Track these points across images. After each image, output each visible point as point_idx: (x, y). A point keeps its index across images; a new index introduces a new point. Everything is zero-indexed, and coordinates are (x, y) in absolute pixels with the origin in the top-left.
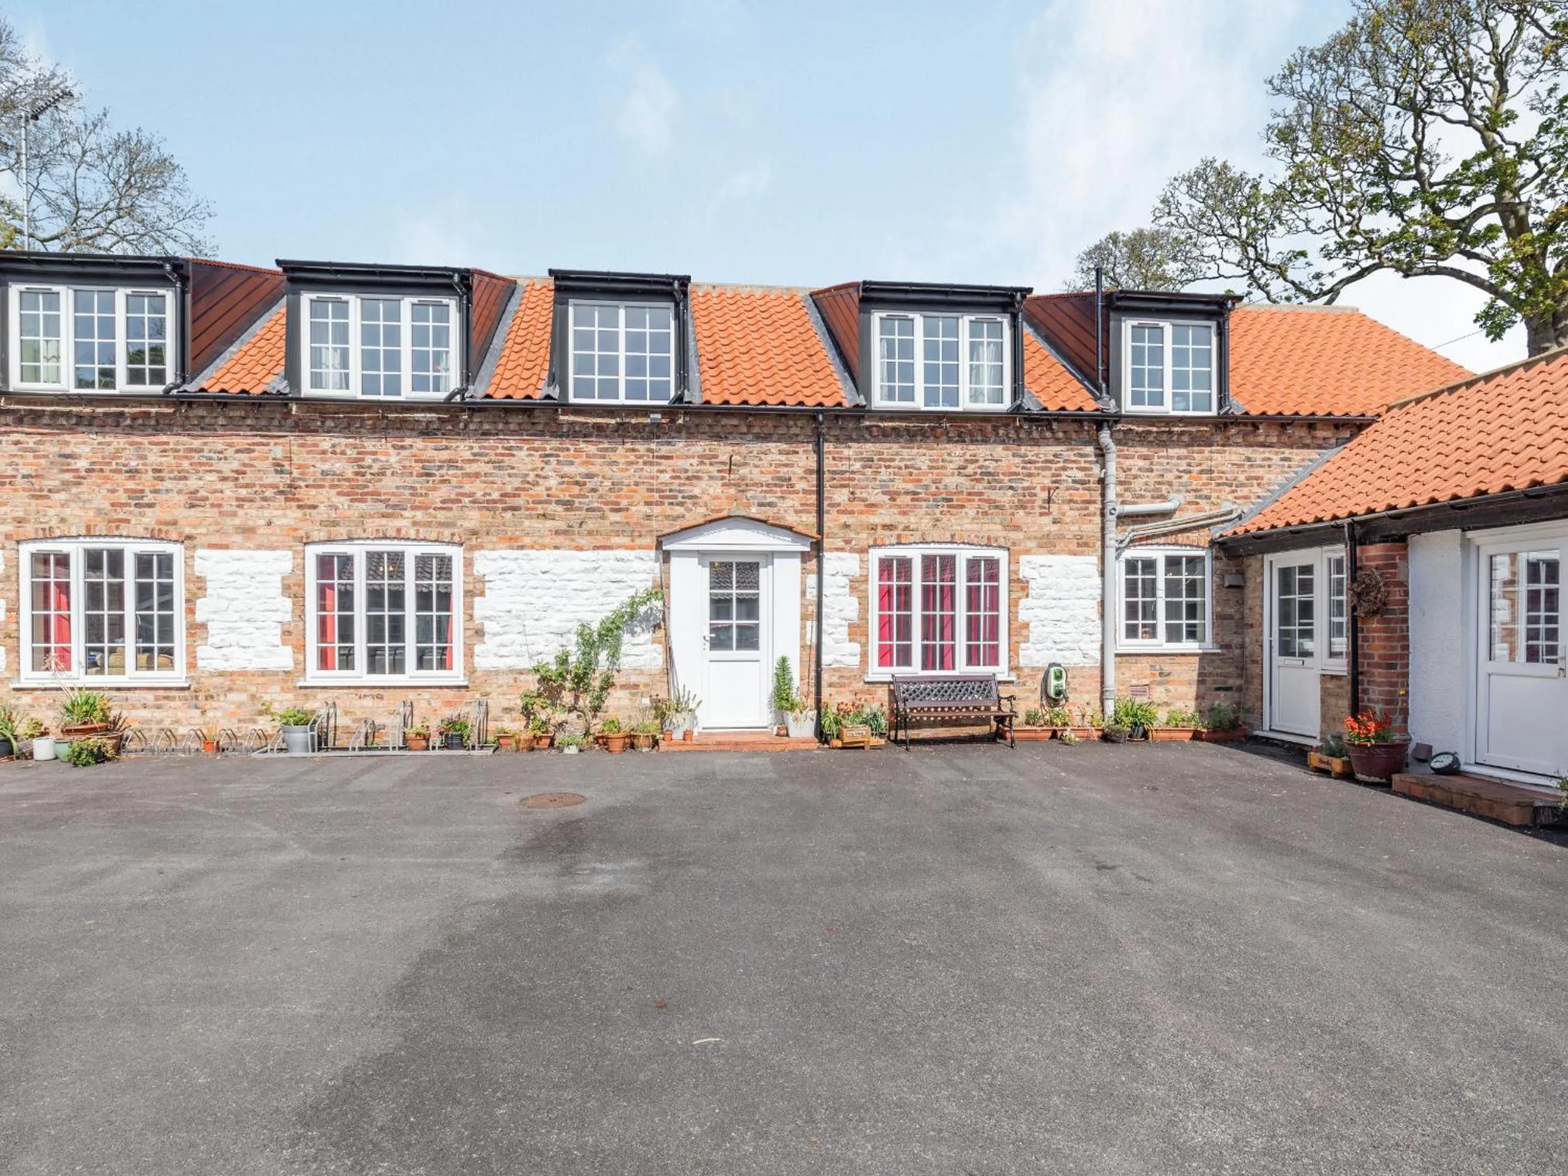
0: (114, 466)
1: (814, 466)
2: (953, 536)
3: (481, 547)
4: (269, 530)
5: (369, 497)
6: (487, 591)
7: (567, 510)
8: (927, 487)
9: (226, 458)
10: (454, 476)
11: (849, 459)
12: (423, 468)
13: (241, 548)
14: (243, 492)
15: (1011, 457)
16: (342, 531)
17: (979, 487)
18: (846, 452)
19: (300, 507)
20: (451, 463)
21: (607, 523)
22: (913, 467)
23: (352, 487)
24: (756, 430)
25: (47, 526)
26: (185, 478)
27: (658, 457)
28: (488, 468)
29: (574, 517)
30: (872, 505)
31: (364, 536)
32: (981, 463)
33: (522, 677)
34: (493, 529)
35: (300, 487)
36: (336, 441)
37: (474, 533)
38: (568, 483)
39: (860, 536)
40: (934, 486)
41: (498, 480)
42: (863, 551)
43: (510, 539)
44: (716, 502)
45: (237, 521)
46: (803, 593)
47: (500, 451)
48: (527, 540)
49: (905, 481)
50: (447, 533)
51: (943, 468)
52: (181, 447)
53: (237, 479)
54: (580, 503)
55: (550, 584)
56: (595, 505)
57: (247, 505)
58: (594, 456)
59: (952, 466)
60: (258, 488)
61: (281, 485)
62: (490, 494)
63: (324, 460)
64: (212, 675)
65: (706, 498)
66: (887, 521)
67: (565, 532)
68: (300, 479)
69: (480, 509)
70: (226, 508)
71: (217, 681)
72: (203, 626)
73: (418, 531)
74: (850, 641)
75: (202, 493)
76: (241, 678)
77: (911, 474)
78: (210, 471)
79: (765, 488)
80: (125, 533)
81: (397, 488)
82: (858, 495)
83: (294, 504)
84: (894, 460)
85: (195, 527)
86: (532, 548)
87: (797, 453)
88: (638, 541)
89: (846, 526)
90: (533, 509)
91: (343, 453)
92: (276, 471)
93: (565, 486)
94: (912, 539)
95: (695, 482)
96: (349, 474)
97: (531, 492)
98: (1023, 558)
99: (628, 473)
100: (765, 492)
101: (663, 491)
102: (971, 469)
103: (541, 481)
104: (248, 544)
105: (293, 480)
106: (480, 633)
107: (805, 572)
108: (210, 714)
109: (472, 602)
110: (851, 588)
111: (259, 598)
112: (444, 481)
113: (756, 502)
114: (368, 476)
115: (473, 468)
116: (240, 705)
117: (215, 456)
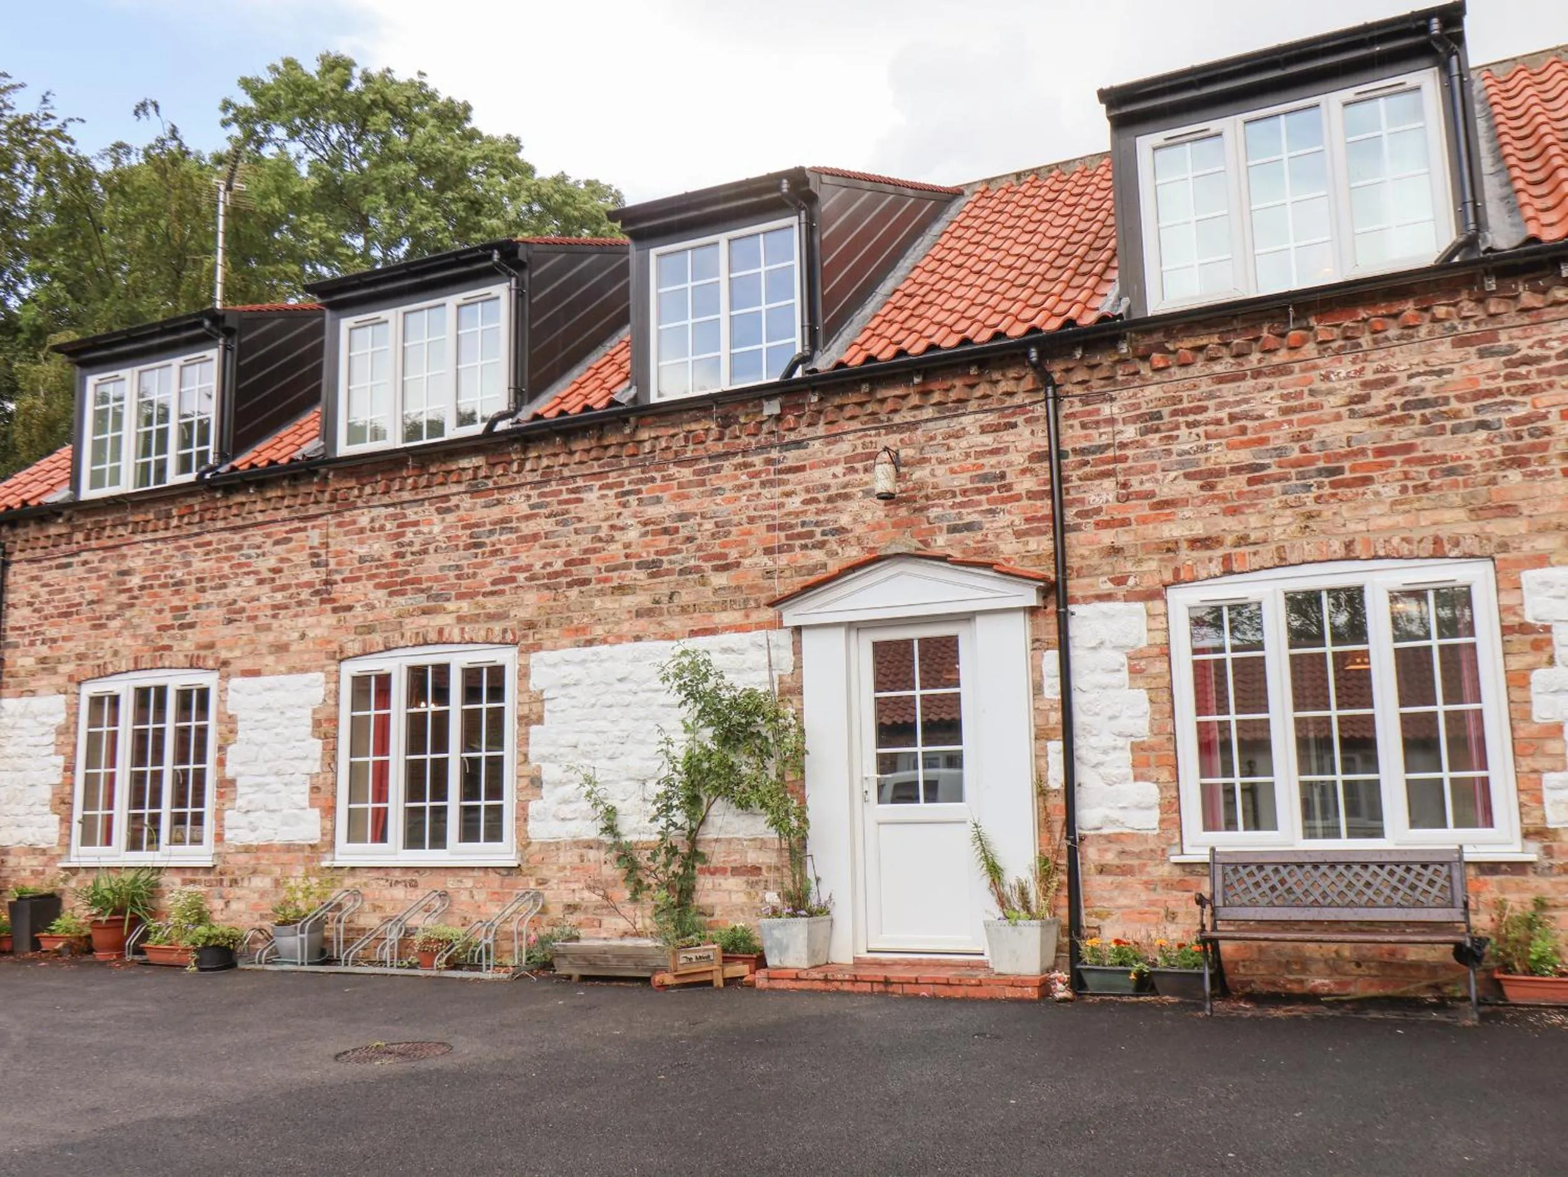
0: (163, 580)
2: (1349, 546)
3: (537, 647)
4: (302, 646)
5: (409, 587)
6: (546, 715)
7: (652, 576)
8: (1280, 451)
9: (264, 555)
10: (508, 543)
11: (1111, 421)
12: (471, 537)
13: (273, 673)
14: (279, 596)
15: (1474, 360)
16: (377, 638)
17: (1401, 434)
18: (1106, 410)
19: (335, 610)
20: (504, 524)
21: (708, 591)
22: (1246, 416)
23: (391, 575)
24: (938, 396)
25: (101, 662)
26: (224, 586)
27: (780, 472)
28: (548, 525)
29: (663, 586)
30: (1167, 503)
31: (402, 643)
32: (1403, 382)
33: (592, 854)
34: (554, 618)
35: (336, 583)
36: (375, 512)
37: (531, 625)
38: (655, 533)
39: (1145, 567)
40: (1296, 446)
41: (563, 544)
42: (1154, 595)
43: (577, 630)
44: (877, 534)
45: (271, 637)
46: (1038, 689)
47: (565, 496)
48: (599, 631)
49: (1231, 447)
50: (497, 627)
51: (1312, 407)
52: (222, 546)
53: (273, 580)
54: (671, 562)
55: (628, 698)
56: (692, 563)
57: (282, 612)
58: (690, 484)
59: (1333, 400)
60: (293, 590)
61: (317, 581)
62: (550, 564)
63: (361, 542)
64: (238, 850)
65: (859, 530)
66: (1199, 530)
67: (648, 613)
68: (337, 571)
69: (538, 587)
70: (262, 621)
71: (242, 858)
72: (232, 783)
73: (463, 630)
74: (1136, 779)
75: (240, 604)
76: (266, 855)
77: (1243, 431)
78: (248, 573)
79: (959, 499)
80: (167, 664)
81: (442, 569)
82: (1135, 486)
83: (328, 607)
84: (1204, 409)
85: (231, 649)
86: (605, 641)
87: (1014, 426)
88: (753, 617)
89: (1115, 551)
90: (606, 580)
91: (382, 528)
92: (313, 565)
93: (650, 537)
94: (1255, 562)
95: (840, 504)
96: (388, 558)
97: (604, 554)
98: (1530, 577)
99: (737, 505)
100: (962, 505)
101: (791, 527)
102: (1378, 399)
103: (617, 534)
104: (280, 668)
105: (329, 573)
106: (536, 782)
107: (1038, 645)
108: (234, 906)
109: (528, 733)
110: (1134, 671)
111: (288, 740)
112: (494, 553)
113: (945, 525)
114: (409, 558)
115: (528, 528)
116: (263, 894)
117: (252, 552)
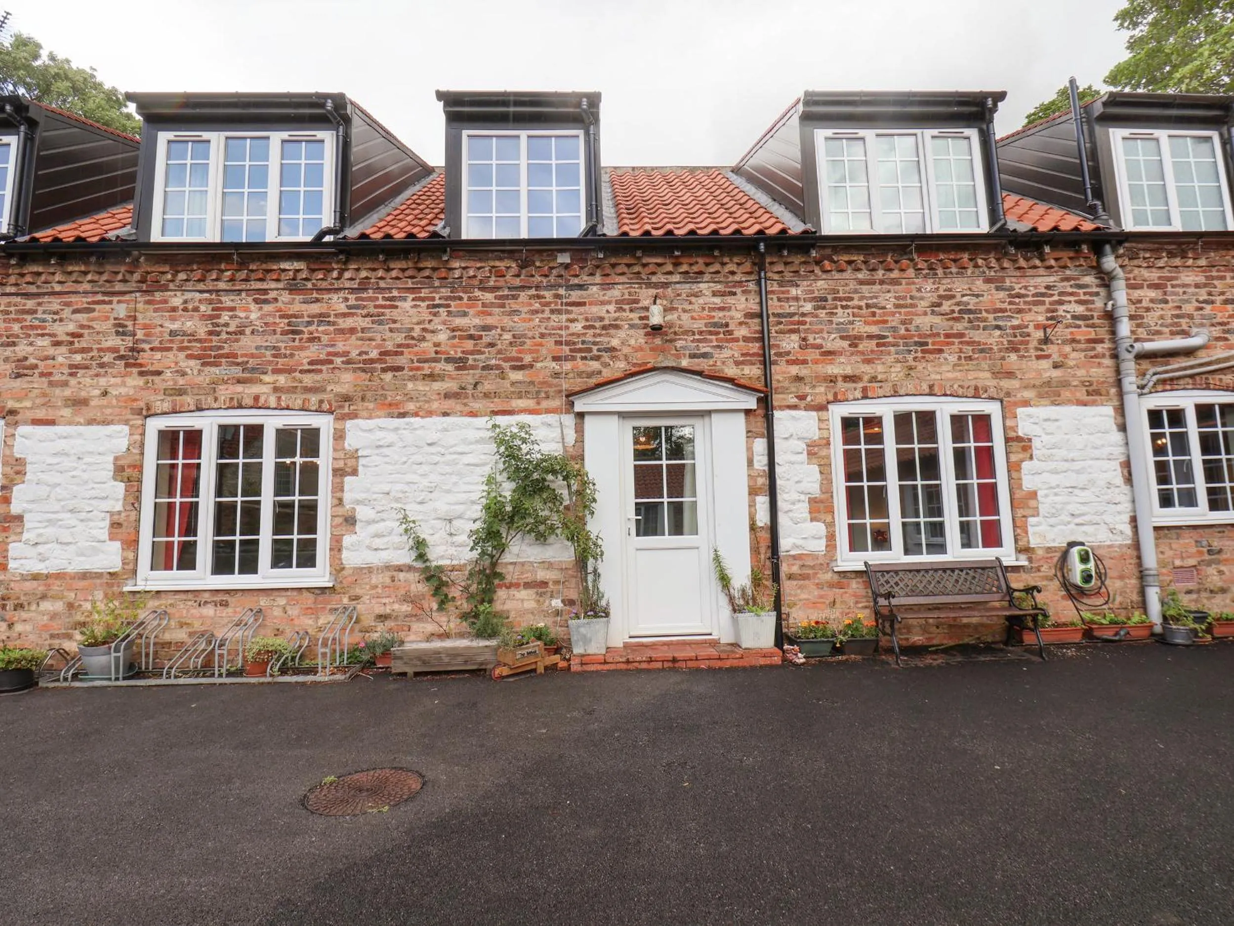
1: (756, 308)
2: (931, 387)
3: (354, 416)
4: (104, 401)
5: (223, 360)
6: (360, 469)
7: (458, 369)
8: (894, 329)
9: (61, 320)
10: (326, 333)
11: (797, 299)
12: (289, 324)
13: (70, 423)
14: (78, 358)
15: (994, 291)
16: (188, 400)
17: (959, 327)
18: (794, 292)
19: (141, 374)
20: (322, 318)
21: (507, 383)
22: (875, 306)
23: (204, 349)
24: (684, 268)
26: (14, 344)
27: (567, 304)
28: (366, 323)
29: (469, 377)
30: (830, 353)
31: (216, 406)
32: (958, 298)
33: (402, 575)
34: (369, 394)
35: (143, 350)
36: (189, 296)
37: (347, 398)
38: (461, 338)
39: (817, 390)
40: (903, 327)
41: (378, 337)
42: (822, 408)
43: (390, 405)
44: (639, 354)
45: (67, 392)
46: (750, 462)
47: (381, 302)
49: (867, 323)
50: (314, 399)
51: (912, 306)
52: (12, 309)
53: (72, 343)
54: (475, 360)
56: (493, 362)
57: (81, 372)
58: (492, 305)
59: (923, 303)
60: (95, 353)
61: (122, 348)
62: (366, 353)
63: (173, 319)
64: (24, 578)
65: (626, 350)
66: (849, 371)
67: (455, 396)
68: (144, 341)
69: (355, 370)
70: (57, 377)
71: (29, 585)
72: (19, 518)
73: (279, 398)
74: (812, 520)
75: (32, 361)
76: (58, 582)
77: (874, 314)
78: (43, 335)
79: (697, 337)
81: (257, 348)
82: (811, 341)
83: (135, 370)
84: (852, 299)
85: (19, 400)
86: (416, 415)
87: (735, 294)
88: (545, 404)
89: (799, 379)
90: (418, 369)
91: (196, 309)
92: (118, 333)
93: (457, 340)
94: (881, 392)
95: (612, 331)
96: (202, 332)
97: (416, 349)
98: (1021, 411)
99: (532, 324)
100: (699, 341)
101: (574, 343)
102: (946, 306)
103: (428, 336)
104: (77, 419)
105: (136, 342)
106: (350, 521)
107: (750, 435)
108: (19, 628)
109: (342, 483)
110: (810, 454)
111: (86, 482)
112: (312, 340)
113: (687, 352)
114: (224, 336)
115: (349, 323)
116: (54, 616)
117: (49, 317)
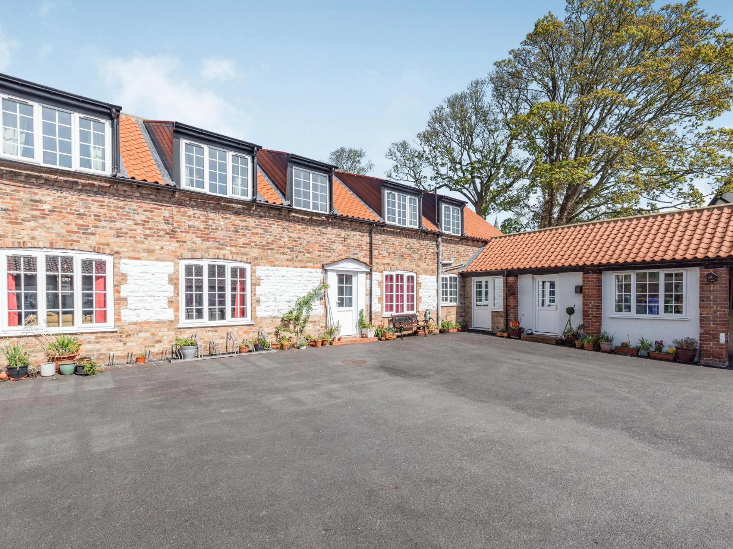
0: (69, 211)
1: (369, 241)
2: (403, 268)
3: (258, 265)
4: (162, 252)
5: (211, 239)
6: (261, 283)
7: (291, 251)
8: (397, 251)
9: (138, 214)
10: (248, 233)
11: (379, 240)
12: (235, 228)
13: (147, 260)
14: (148, 232)
15: (417, 244)
16: (198, 254)
17: (410, 252)
18: (378, 238)
19: (177, 241)
20: (247, 228)
21: (305, 257)
22: (394, 244)
23: (203, 234)
24: (353, 227)
25: (22, 241)
26: (114, 222)
27: (322, 233)
28: (261, 231)
29: (294, 254)
30: (384, 256)
31: (209, 257)
32: (411, 245)
33: (275, 320)
34: (264, 257)
35: (177, 232)
36: (196, 212)
37: (256, 258)
38: (292, 240)
39: (381, 267)
40: (399, 251)
41: (266, 237)
42: (382, 272)
43: (271, 262)
44: (341, 252)
45: (144, 246)
46: (366, 286)
47: (266, 224)
48: (277, 263)
49: (392, 249)
50: (245, 258)
51: (402, 245)
52: (111, 205)
54: (296, 249)
55: (285, 281)
56: (301, 250)
57: (150, 238)
58: (301, 230)
59: (404, 245)
60: (155, 230)
61: (168, 230)
62: (262, 242)
63: (190, 221)
64: (130, 324)
65: (337, 250)
66: (387, 262)
67: (290, 260)
68: (177, 228)
69: (258, 248)
70: (138, 239)
71: (133, 327)
72: (125, 299)
73: (233, 256)
74: (378, 303)
75: (124, 230)
76: (147, 325)
77: (394, 247)
78: (129, 219)
79: (355, 248)
80: (76, 248)
81: (223, 236)
82: (380, 252)
83: (175, 240)
84: (389, 241)
85: (120, 247)
86: (279, 266)
87: (364, 236)
88: (316, 265)
89: (378, 263)
90: (279, 250)
91: (199, 218)
92: (165, 223)
93: (290, 241)
94: (393, 269)
95: (334, 244)
96: (202, 228)
97: (278, 243)
98: (420, 276)
99: (312, 238)
101: (324, 246)
102: (408, 246)
103: (282, 239)
104: (151, 258)
105: (174, 228)
106: (258, 301)
107: (367, 278)
108: (128, 344)
109: (255, 288)
110: (379, 285)
111: (157, 285)
112: (244, 235)
113: (353, 252)
114: (211, 230)
115: (256, 231)
116: (146, 339)
117: (132, 212)
